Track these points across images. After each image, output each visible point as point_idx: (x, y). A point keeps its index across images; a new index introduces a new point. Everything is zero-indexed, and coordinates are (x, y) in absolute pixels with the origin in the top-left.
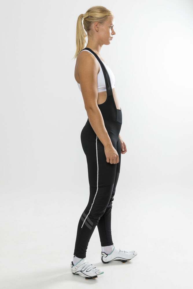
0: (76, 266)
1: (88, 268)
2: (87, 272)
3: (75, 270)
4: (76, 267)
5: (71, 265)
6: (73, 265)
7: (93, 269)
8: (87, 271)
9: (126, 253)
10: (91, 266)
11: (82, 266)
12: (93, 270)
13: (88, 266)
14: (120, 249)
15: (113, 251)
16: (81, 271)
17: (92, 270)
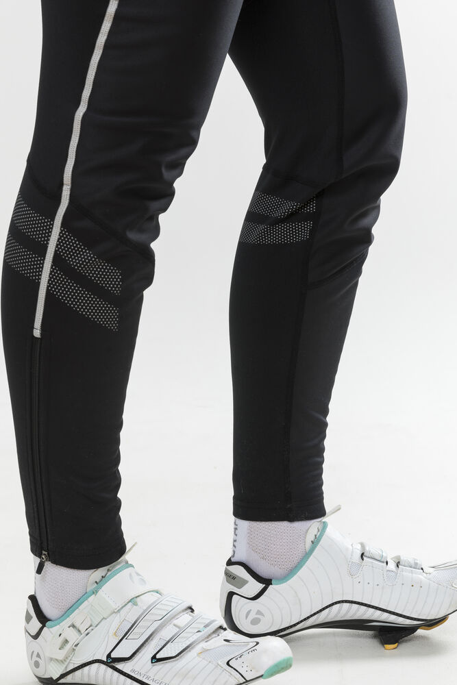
0: (68, 622)
1: (166, 633)
2: (159, 666)
3: (61, 655)
4: (72, 636)
5: (28, 618)
6: (43, 619)
7: (208, 637)
8: (155, 659)
9: (405, 572)
10: (186, 618)
11: (115, 625)
12: (203, 645)
13: (165, 620)
14: (363, 545)
15: (307, 555)
16: (111, 662)
17: (198, 648)
